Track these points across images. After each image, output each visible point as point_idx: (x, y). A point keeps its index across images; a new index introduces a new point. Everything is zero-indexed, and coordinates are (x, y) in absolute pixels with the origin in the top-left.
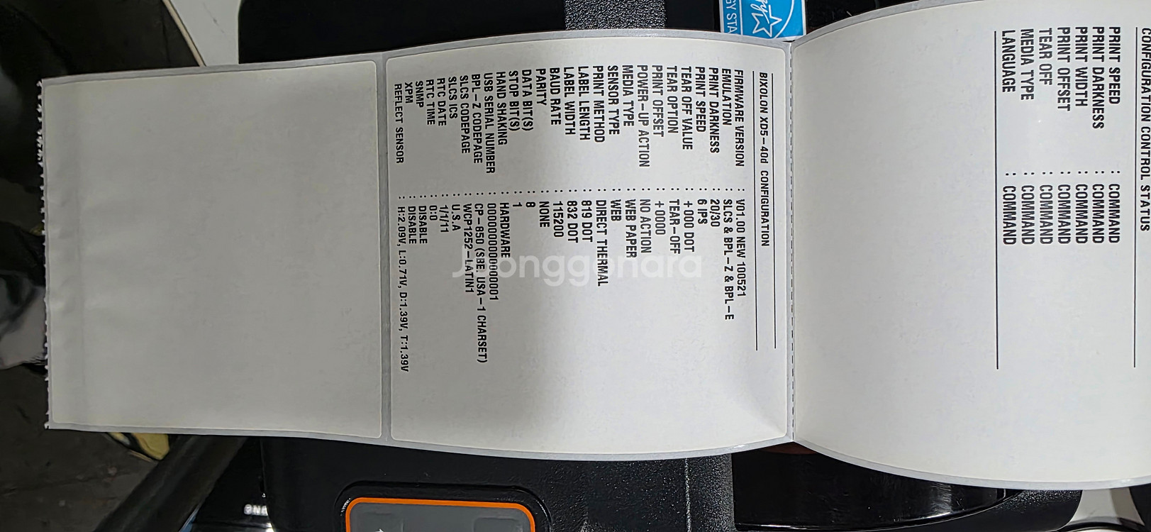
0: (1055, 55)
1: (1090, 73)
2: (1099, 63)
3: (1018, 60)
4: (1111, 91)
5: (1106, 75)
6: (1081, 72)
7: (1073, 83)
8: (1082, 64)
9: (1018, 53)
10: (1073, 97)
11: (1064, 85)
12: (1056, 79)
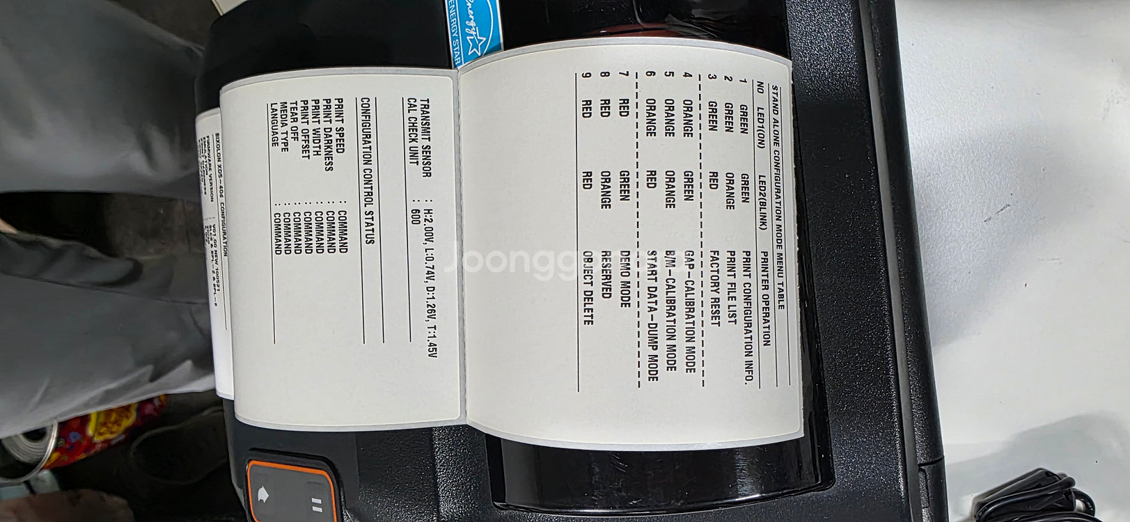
0: (300, 120)
1: (322, 132)
2: (328, 125)
3: (279, 124)
4: (337, 145)
5: (333, 133)
6: (316, 131)
7: (311, 139)
8: (316, 126)
9: (279, 119)
10: (311, 149)
11: (305, 141)
12: (301, 138)
